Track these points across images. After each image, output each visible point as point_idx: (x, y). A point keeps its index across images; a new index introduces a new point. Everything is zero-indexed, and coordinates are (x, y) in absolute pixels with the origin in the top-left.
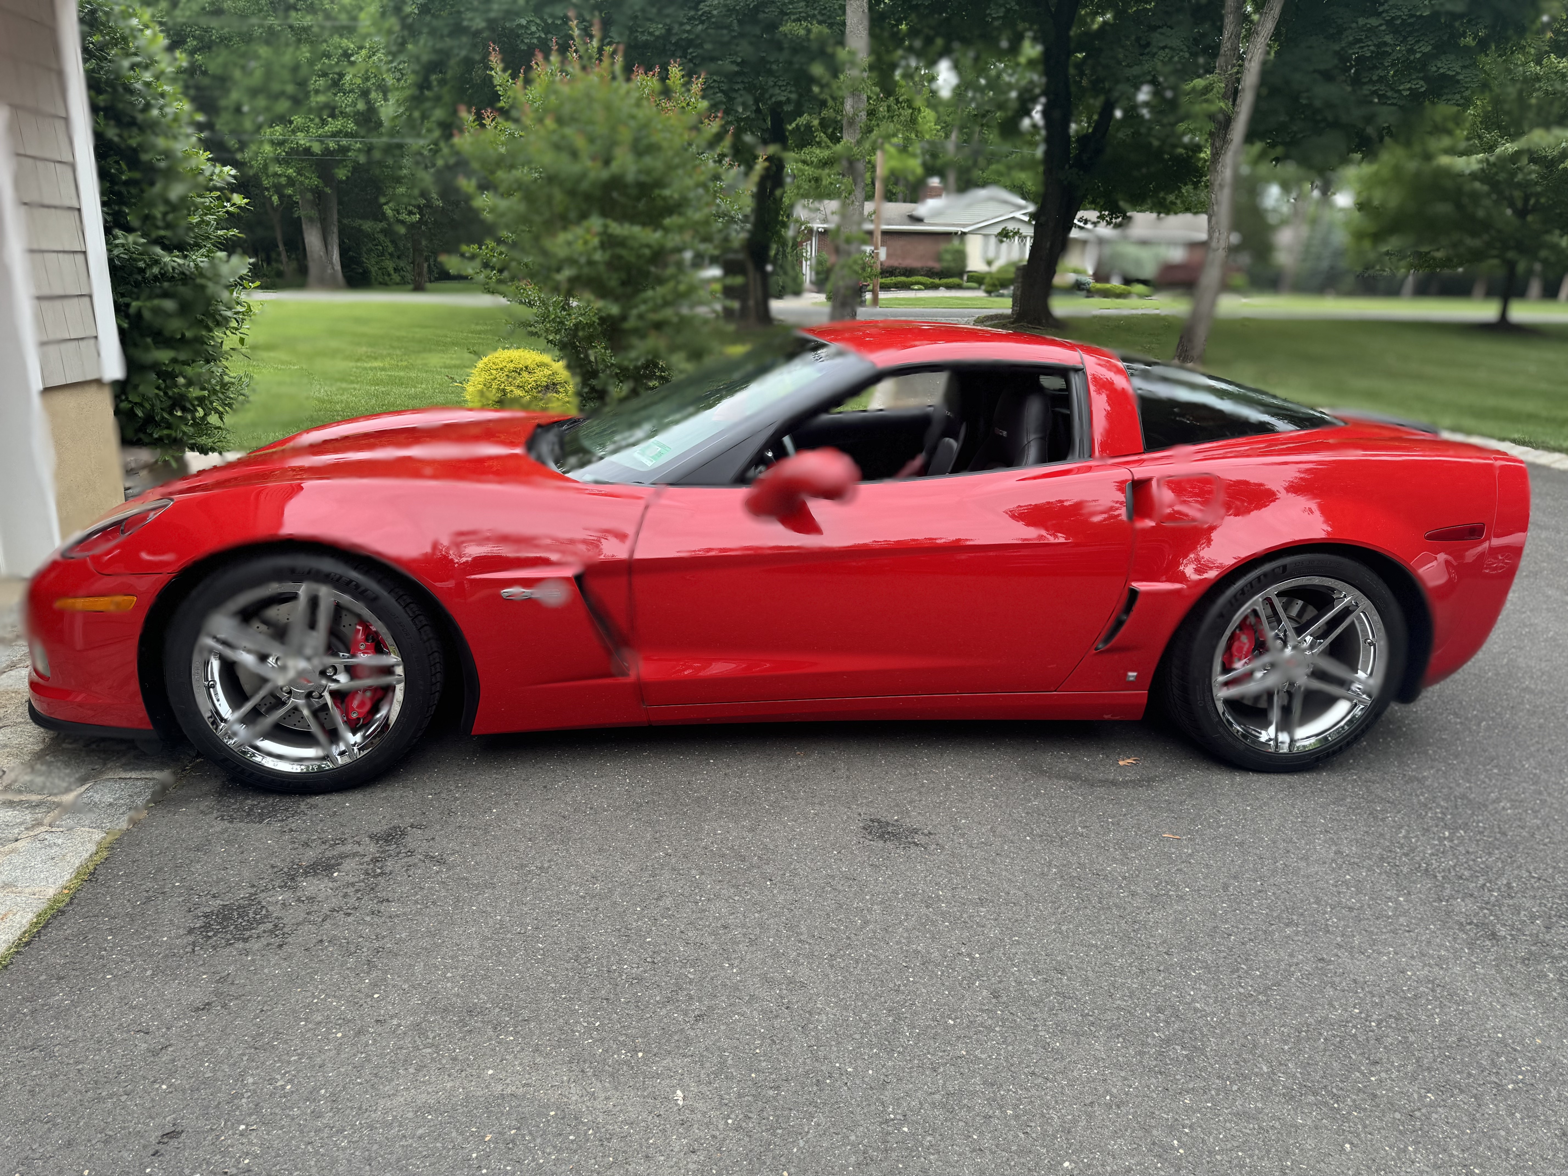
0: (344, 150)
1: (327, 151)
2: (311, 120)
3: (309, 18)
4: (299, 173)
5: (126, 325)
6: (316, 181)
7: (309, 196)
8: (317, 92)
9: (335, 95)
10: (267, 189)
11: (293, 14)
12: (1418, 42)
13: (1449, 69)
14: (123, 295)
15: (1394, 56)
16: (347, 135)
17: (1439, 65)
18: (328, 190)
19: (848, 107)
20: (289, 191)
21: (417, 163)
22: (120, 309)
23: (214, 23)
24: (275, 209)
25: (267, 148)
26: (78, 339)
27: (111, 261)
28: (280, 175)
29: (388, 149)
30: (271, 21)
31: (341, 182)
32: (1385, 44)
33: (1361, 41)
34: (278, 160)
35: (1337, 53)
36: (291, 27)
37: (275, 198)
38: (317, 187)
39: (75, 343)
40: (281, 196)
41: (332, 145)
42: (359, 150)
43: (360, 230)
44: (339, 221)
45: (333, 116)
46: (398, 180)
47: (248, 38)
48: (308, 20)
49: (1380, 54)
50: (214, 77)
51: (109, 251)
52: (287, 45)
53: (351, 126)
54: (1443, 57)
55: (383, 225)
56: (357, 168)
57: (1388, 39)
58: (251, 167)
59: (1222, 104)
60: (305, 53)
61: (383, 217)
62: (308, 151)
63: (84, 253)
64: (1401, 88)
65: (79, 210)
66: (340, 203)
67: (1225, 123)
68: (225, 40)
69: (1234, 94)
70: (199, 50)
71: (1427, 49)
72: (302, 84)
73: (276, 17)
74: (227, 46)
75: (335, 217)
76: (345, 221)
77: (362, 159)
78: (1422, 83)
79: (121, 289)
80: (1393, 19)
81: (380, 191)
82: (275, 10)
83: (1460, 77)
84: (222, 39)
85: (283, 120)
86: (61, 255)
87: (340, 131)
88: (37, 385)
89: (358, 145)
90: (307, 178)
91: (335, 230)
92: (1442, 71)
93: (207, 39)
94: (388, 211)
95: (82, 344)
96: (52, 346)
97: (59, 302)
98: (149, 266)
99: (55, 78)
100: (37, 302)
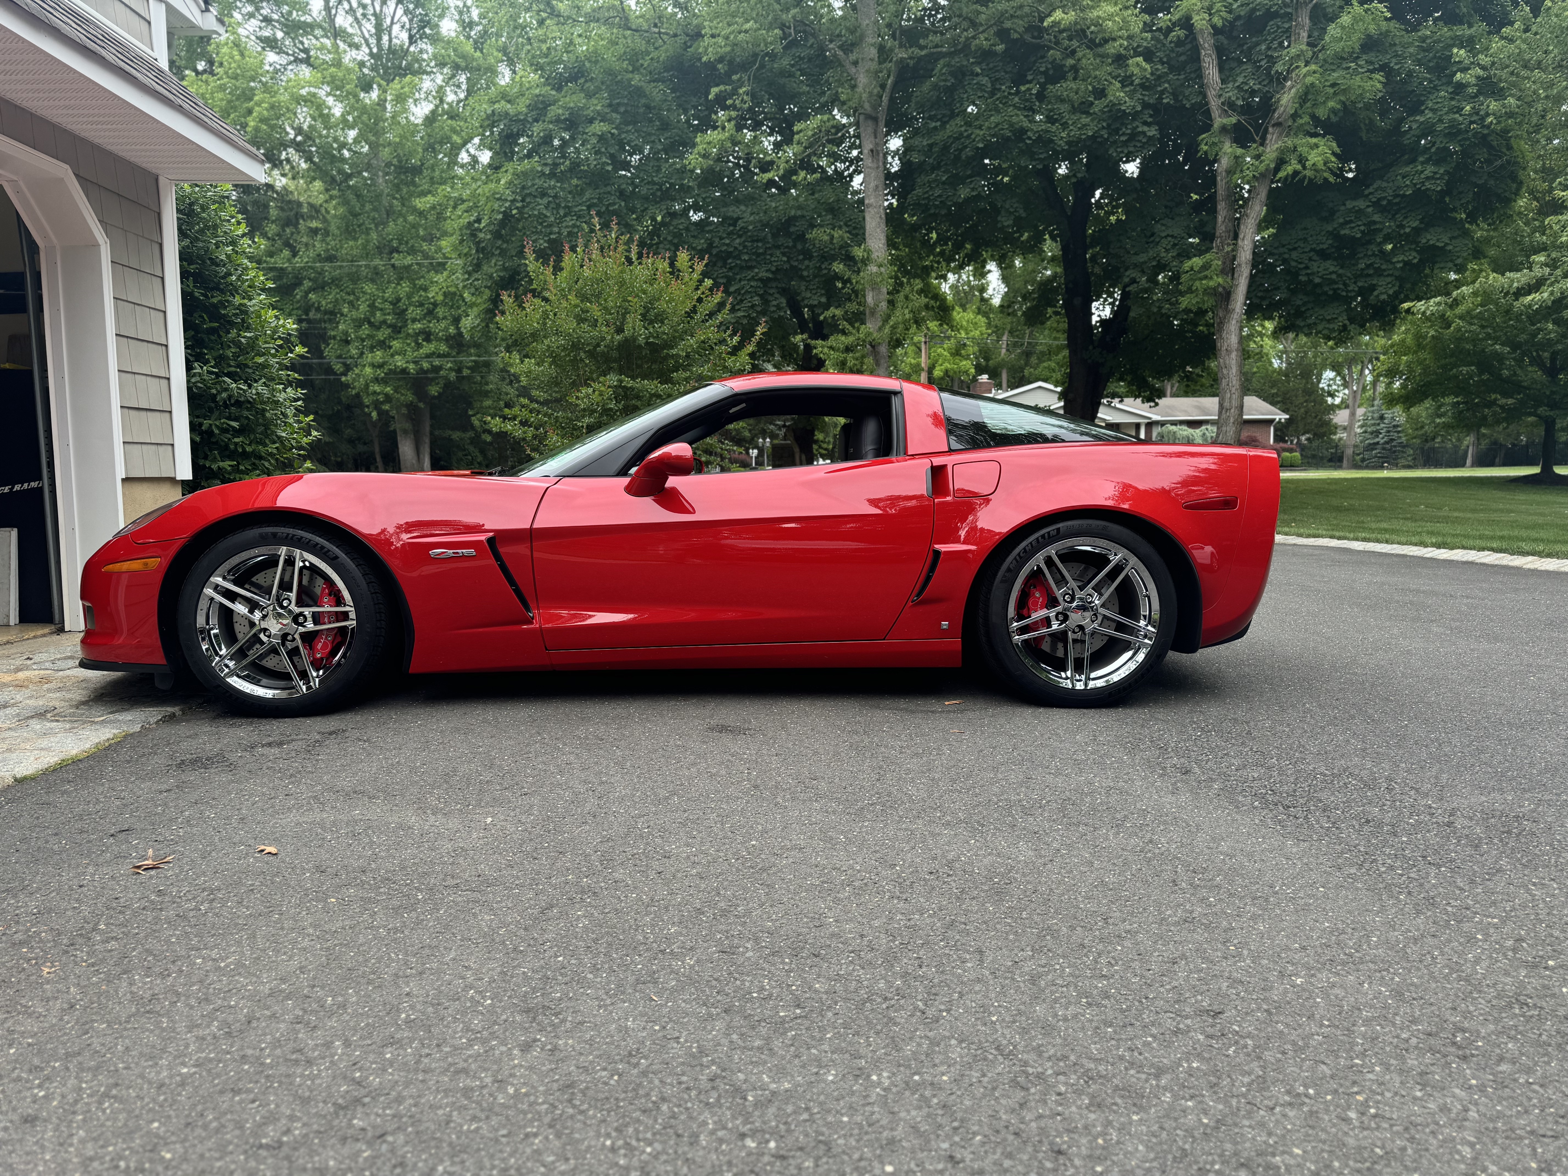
0: (436, 369)
1: (422, 371)
2: (409, 345)
3: (409, 258)
4: (396, 390)
5: (198, 439)
6: (410, 397)
7: (404, 411)
8: (414, 320)
9: (430, 322)
10: (368, 407)
11: (396, 255)
12: (1406, 218)
13: (1438, 240)
14: (198, 417)
15: (1385, 231)
16: (439, 356)
17: (1429, 237)
18: (421, 405)
19: (870, 299)
20: (386, 407)
21: (503, 379)
22: (194, 427)
23: (327, 266)
24: (374, 424)
25: (368, 370)
26: (158, 444)
27: (189, 389)
28: (379, 394)
29: (476, 367)
30: (377, 262)
31: (434, 397)
32: (1375, 223)
33: (1351, 222)
34: (376, 380)
35: (1330, 233)
36: (393, 266)
37: (374, 414)
38: (412, 402)
39: (154, 447)
40: (381, 413)
41: (426, 365)
42: (451, 369)
43: (450, 439)
44: (431, 434)
45: (428, 339)
46: (486, 394)
47: (355, 278)
48: (409, 260)
49: (1371, 232)
50: (326, 312)
51: (188, 382)
52: (389, 282)
53: (443, 348)
54: (1431, 230)
55: (471, 434)
56: (448, 385)
57: (1376, 218)
58: (354, 388)
59: (1220, 280)
60: (405, 287)
61: (472, 427)
62: (404, 371)
63: (169, 379)
64: (1395, 260)
65: (166, 346)
66: (432, 417)
67: (1225, 296)
68: (335, 282)
69: (1230, 270)
70: (314, 290)
71: (1415, 224)
72: (401, 314)
73: (381, 259)
74: (337, 286)
75: (427, 429)
76: (437, 433)
77: (453, 376)
78: (1414, 254)
79: (197, 413)
80: (1379, 200)
81: (470, 405)
82: (381, 253)
83: (1450, 248)
84: (333, 280)
85: (383, 345)
86: (149, 378)
87: (434, 353)
88: (121, 473)
89: (449, 365)
90: (402, 395)
91: (427, 440)
92: (1431, 242)
93: (320, 280)
94: (476, 422)
95: (161, 448)
96: (136, 446)
97: (144, 413)
98: (219, 393)
99: (156, 248)
100: (126, 410)
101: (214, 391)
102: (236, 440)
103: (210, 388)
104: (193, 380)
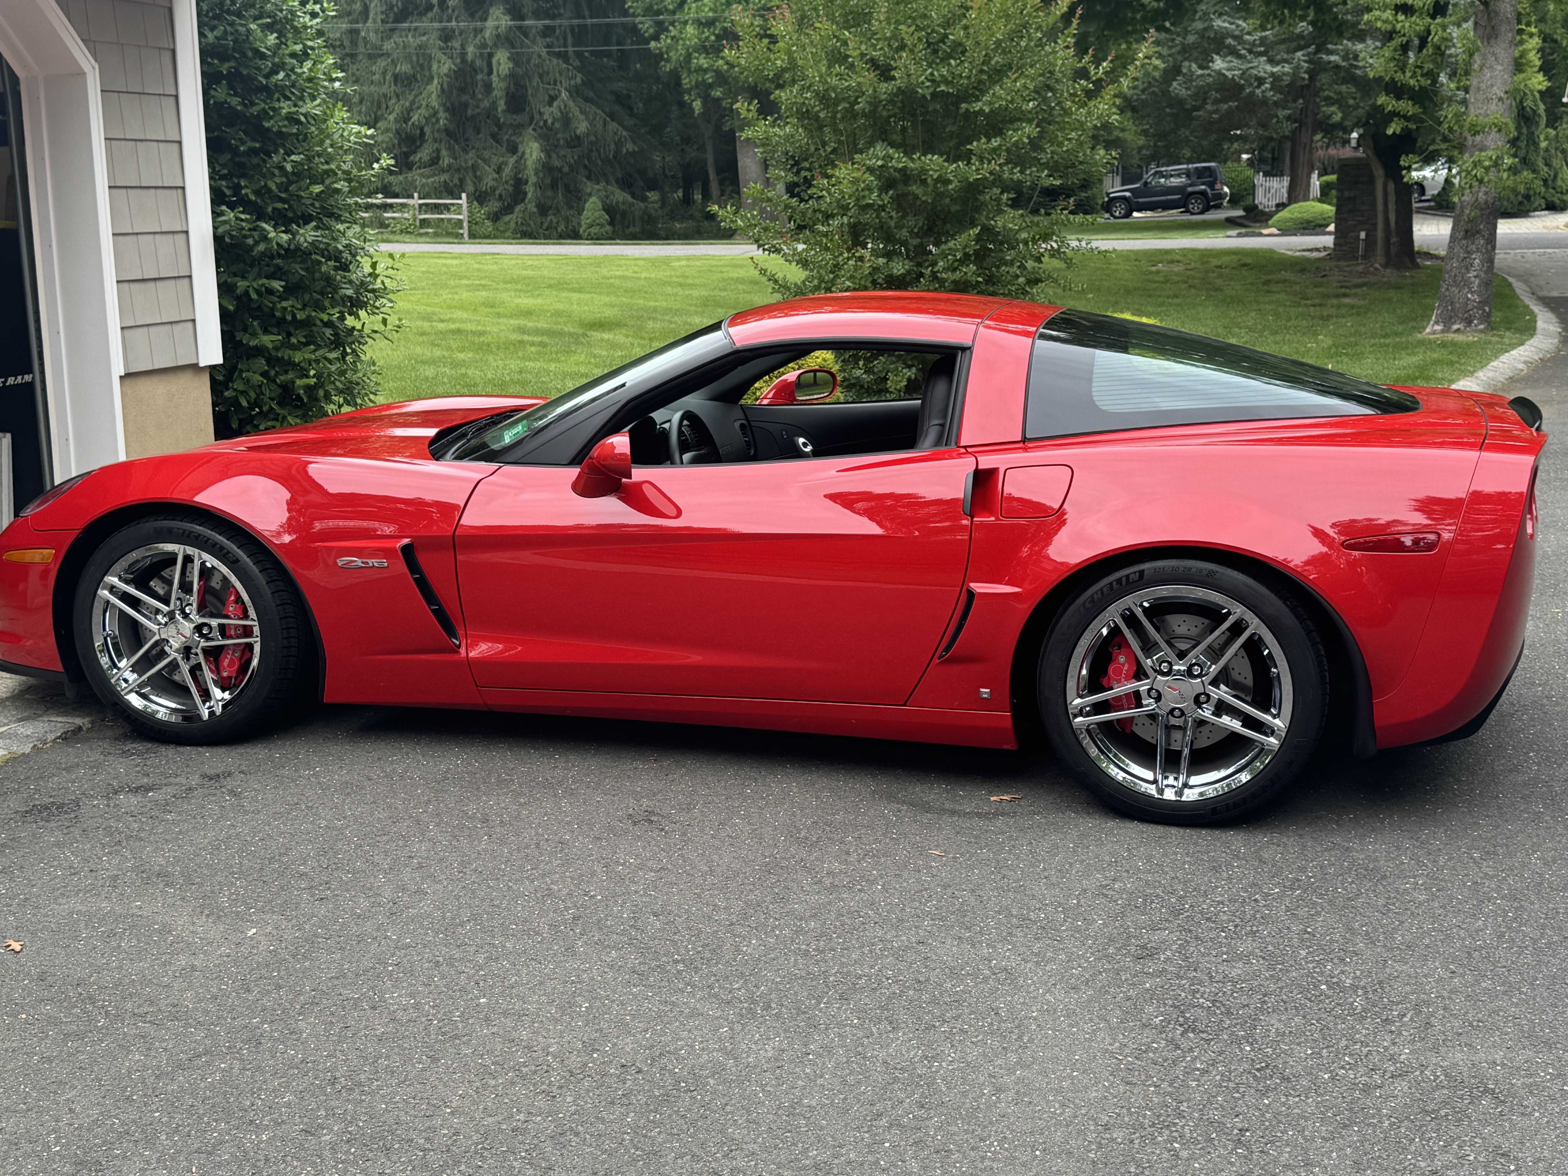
10: (688, 91)
20: (717, 93)
22: (224, 289)
24: (696, 120)
26: (171, 323)
27: (218, 239)
28: (706, 71)
34: (703, 47)
39: (168, 327)
40: (706, 99)
51: (215, 228)
58: (669, 61)
63: (187, 233)
65: (183, 189)
86: (158, 237)
88: (118, 369)
95: (177, 328)
96: (140, 330)
97: (151, 285)
98: (257, 243)
99: (167, 55)
100: (126, 285)
101: (250, 241)
102: (285, 304)
103: (245, 237)
104: (220, 230)
